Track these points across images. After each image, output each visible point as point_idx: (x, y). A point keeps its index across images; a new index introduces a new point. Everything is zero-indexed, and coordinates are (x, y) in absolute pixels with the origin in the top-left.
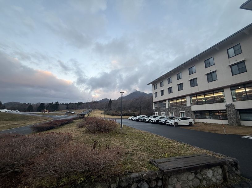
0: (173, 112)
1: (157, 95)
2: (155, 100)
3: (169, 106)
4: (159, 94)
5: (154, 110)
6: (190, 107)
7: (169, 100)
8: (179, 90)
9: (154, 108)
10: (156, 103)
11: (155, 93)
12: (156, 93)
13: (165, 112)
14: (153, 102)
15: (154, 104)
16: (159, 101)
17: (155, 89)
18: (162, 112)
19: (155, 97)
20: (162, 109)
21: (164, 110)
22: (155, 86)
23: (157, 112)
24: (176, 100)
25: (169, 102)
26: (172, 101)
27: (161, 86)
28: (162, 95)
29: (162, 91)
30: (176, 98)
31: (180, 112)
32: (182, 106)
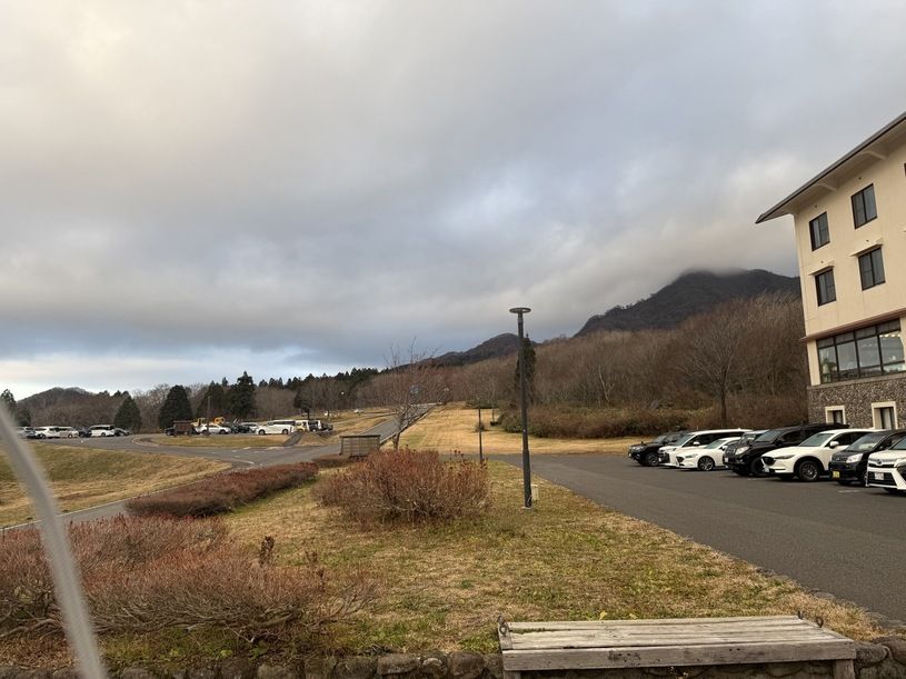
1: (831, 285)
2: (818, 319)
4: (847, 278)
5: (818, 390)
9: (815, 380)
10: (829, 339)
11: (817, 276)
12: (828, 271)
14: (811, 339)
15: (812, 349)
16: (848, 326)
17: (814, 248)
18: (874, 405)
19: (820, 303)
20: (876, 383)
21: (892, 388)
22: (811, 223)
23: (842, 408)
27: (861, 219)
28: (869, 281)
29: (867, 256)
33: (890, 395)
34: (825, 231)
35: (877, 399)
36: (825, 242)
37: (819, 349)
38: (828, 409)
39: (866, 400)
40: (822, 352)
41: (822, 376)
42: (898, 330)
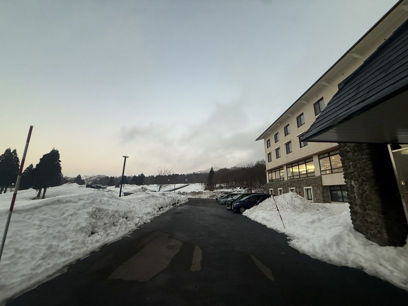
0: (294, 188)
1: (271, 157)
2: (269, 166)
3: (288, 177)
4: (274, 156)
5: (268, 184)
6: (320, 177)
7: (288, 167)
8: (301, 147)
9: (268, 182)
10: (271, 171)
12: (269, 154)
13: (283, 188)
14: (267, 171)
16: (274, 168)
17: (268, 148)
19: (269, 162)
20: (279, 183)
21: (282, 185)
22: (267, 141)
23: (272, 189)
24: (298, 165)
25: (288, 169)
26: (292, 167)
27: (276, 141)
28: (278, 157)
29: (277, 150)
30: (298, 163)
31: (304, 188)
32: (307, 177)
34: (270, 143)
35: (279, 188)
36: (270, 146)
37: (268, 173)
38: (270, 189)
39: (277, 188)
41: (269, 180)
42: (283, 169)
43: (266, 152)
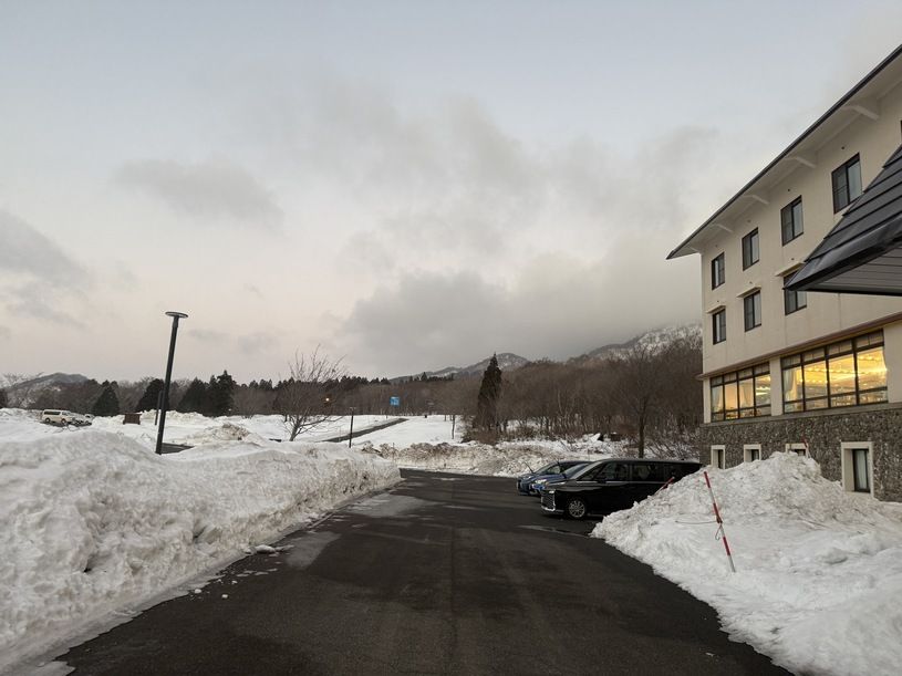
0: (804, 446)
1: (723, 326)
2: (715, 358)
3: (784, 403)
4: (735, 318)
5: (708, 429)
7: (788, 363)
9: (707, 418)
10: (721, 378)
11: (714, 314)
12: (718, 314)
13: (764, 444)
14: (705, 376)
15: (707, 387)
16: (733, 366)
17: (714, 287)
18: (746, 447)
19: (715, 342)
20: (749, 425)
21: (760, 431)
22: (713, 262)
23: (723, 447)
24: (827, 358)
25: (787, 374)
26: (802, 364)
27: (748, 261)
28: (750, 323)
29: (750, 297)
30: (824, 349)
31: (845, 445)
32: (858, 404)
33: (756, 438)
34: (722, 270)
35: (748, 442)
36: (722, 282)
37: (712, 387)
38: (714, 447)
39: (741, 441)
40: (714, 389)
41: (713, 414)
42: (768, 373)
43: (704, 305)
